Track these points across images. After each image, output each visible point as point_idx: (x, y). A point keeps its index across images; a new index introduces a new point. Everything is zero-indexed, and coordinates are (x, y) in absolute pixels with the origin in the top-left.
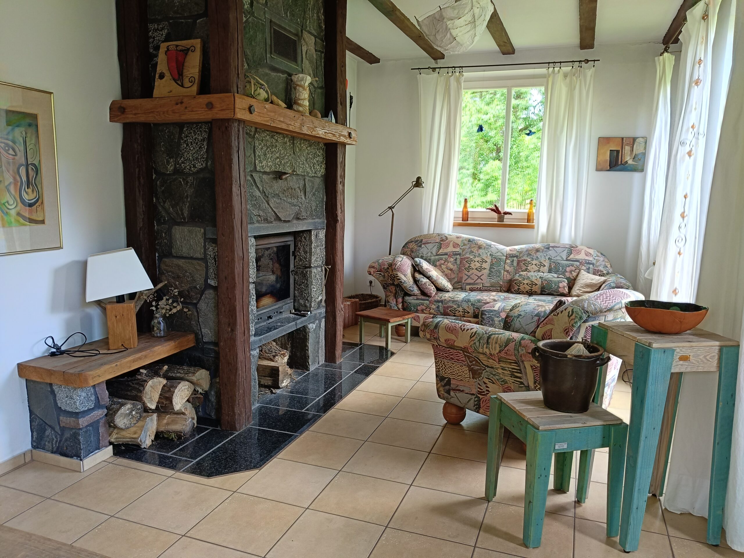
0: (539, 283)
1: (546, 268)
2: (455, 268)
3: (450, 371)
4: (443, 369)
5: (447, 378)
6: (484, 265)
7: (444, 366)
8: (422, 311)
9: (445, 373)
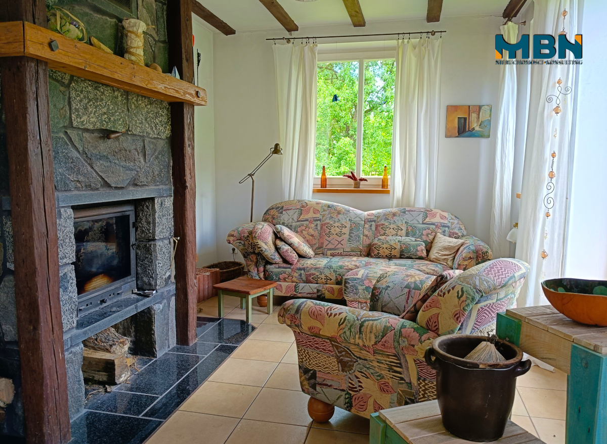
0: (398, 247)
1: (404, 232)
2: (316, 234)
3: (316, 362)
4: (307, 360)
5: (312, 370)
6: (344, 230)
7: (308, 356)
8: (285, 280)
9: (310, 365)
